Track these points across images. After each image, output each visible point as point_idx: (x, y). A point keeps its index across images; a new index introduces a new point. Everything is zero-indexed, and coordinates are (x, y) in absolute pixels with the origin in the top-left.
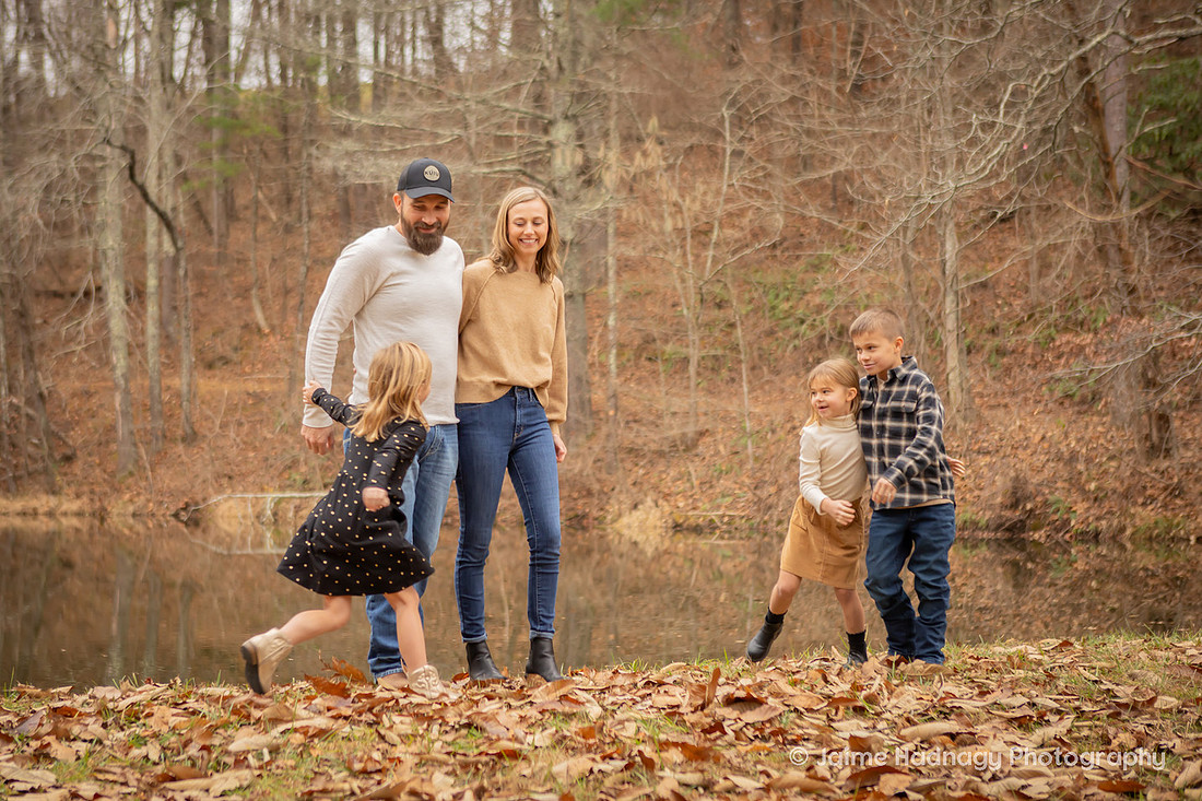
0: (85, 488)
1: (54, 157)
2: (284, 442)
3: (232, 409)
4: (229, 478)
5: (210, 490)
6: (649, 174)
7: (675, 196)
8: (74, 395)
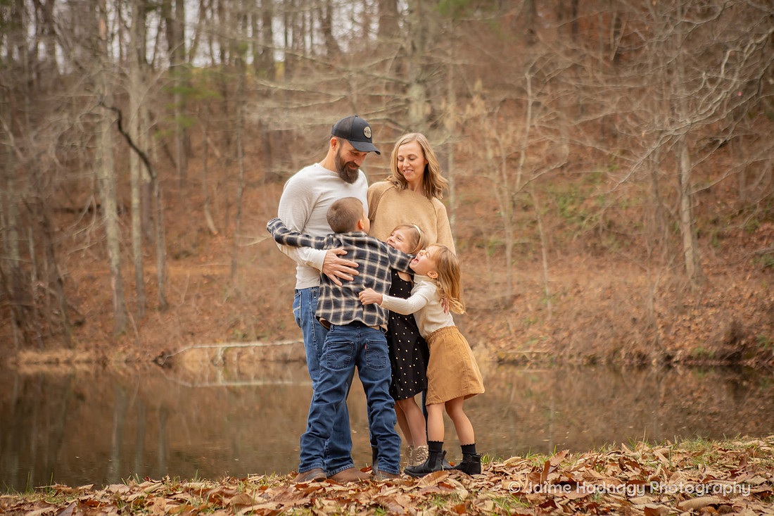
0: (92, 344)
1: (65, 116)
2: (229, 309)
3: (193, 287)
4: (192, 334)
5: (179, 343)
6: (476, 119)
7: (494, 134)
8: (83, 280)
